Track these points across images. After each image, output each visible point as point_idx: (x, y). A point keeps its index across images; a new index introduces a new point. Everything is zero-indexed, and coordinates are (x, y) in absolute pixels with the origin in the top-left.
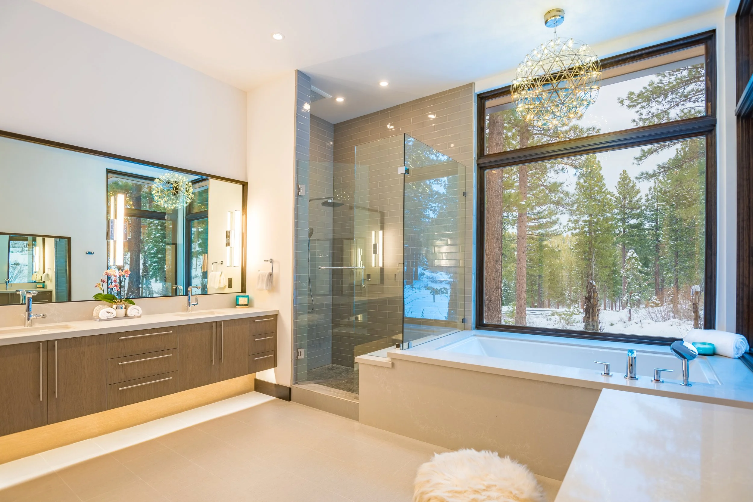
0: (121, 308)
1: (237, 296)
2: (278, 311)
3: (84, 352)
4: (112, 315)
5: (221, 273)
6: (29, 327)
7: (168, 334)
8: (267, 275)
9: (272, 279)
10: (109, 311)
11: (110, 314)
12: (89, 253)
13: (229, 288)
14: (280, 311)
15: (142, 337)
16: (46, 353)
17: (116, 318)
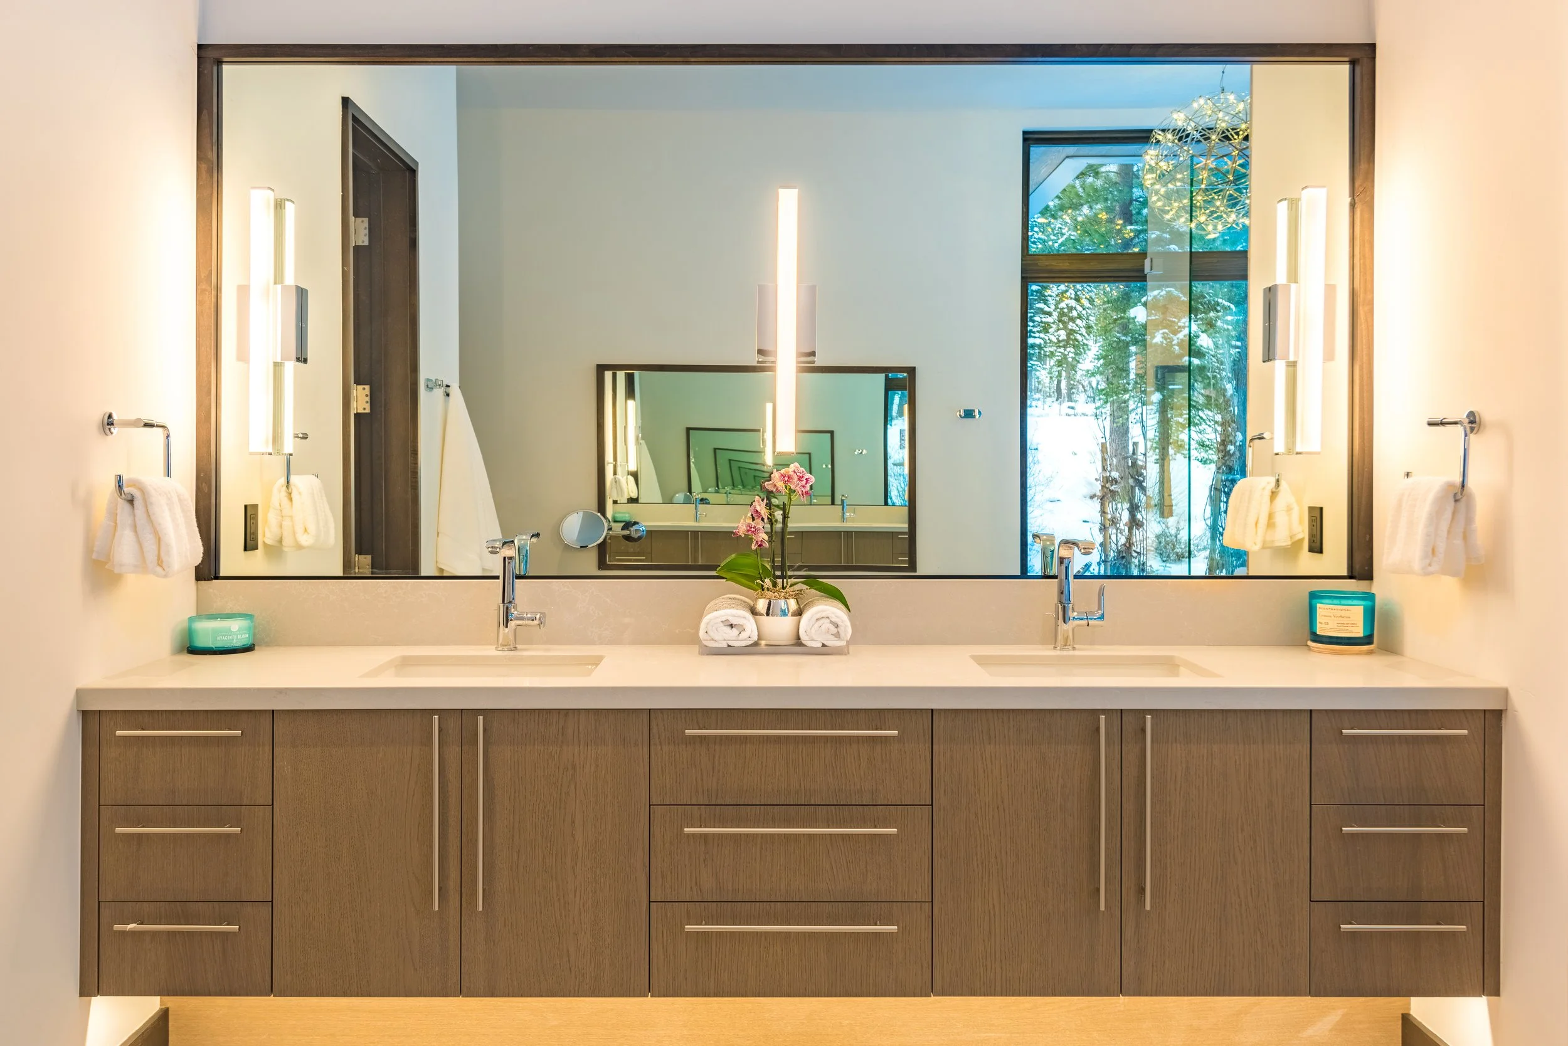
0: (784, 613)
1: (1314, 596)
2: (1505, 693)
3: (574, 767)
4: (744, 635)
5: (1273, 484)
6: (500, 653)
7: (886, 738)
8: (1431, 497)
9: (1469, 520)
10: (734, 622)
11: (735, 631)
12: (969, 414)
13: (1311, 550)
14: (1513, 694)
15: (779, 737)
16: (458, 749)
17: (753, 649)
